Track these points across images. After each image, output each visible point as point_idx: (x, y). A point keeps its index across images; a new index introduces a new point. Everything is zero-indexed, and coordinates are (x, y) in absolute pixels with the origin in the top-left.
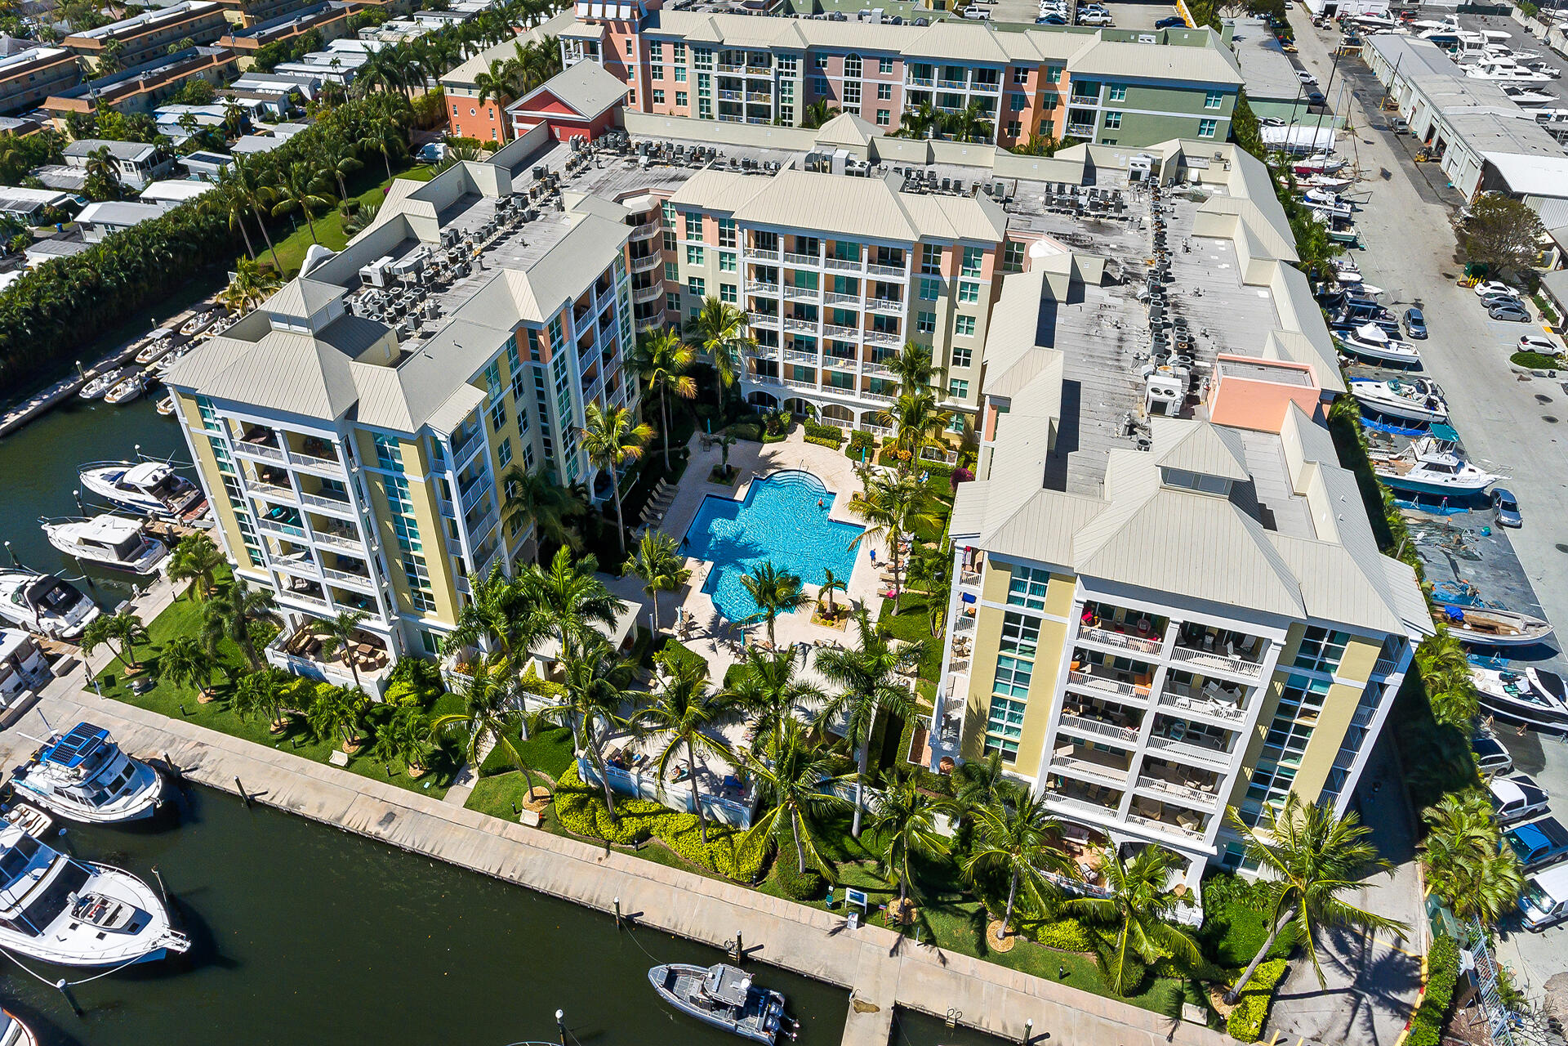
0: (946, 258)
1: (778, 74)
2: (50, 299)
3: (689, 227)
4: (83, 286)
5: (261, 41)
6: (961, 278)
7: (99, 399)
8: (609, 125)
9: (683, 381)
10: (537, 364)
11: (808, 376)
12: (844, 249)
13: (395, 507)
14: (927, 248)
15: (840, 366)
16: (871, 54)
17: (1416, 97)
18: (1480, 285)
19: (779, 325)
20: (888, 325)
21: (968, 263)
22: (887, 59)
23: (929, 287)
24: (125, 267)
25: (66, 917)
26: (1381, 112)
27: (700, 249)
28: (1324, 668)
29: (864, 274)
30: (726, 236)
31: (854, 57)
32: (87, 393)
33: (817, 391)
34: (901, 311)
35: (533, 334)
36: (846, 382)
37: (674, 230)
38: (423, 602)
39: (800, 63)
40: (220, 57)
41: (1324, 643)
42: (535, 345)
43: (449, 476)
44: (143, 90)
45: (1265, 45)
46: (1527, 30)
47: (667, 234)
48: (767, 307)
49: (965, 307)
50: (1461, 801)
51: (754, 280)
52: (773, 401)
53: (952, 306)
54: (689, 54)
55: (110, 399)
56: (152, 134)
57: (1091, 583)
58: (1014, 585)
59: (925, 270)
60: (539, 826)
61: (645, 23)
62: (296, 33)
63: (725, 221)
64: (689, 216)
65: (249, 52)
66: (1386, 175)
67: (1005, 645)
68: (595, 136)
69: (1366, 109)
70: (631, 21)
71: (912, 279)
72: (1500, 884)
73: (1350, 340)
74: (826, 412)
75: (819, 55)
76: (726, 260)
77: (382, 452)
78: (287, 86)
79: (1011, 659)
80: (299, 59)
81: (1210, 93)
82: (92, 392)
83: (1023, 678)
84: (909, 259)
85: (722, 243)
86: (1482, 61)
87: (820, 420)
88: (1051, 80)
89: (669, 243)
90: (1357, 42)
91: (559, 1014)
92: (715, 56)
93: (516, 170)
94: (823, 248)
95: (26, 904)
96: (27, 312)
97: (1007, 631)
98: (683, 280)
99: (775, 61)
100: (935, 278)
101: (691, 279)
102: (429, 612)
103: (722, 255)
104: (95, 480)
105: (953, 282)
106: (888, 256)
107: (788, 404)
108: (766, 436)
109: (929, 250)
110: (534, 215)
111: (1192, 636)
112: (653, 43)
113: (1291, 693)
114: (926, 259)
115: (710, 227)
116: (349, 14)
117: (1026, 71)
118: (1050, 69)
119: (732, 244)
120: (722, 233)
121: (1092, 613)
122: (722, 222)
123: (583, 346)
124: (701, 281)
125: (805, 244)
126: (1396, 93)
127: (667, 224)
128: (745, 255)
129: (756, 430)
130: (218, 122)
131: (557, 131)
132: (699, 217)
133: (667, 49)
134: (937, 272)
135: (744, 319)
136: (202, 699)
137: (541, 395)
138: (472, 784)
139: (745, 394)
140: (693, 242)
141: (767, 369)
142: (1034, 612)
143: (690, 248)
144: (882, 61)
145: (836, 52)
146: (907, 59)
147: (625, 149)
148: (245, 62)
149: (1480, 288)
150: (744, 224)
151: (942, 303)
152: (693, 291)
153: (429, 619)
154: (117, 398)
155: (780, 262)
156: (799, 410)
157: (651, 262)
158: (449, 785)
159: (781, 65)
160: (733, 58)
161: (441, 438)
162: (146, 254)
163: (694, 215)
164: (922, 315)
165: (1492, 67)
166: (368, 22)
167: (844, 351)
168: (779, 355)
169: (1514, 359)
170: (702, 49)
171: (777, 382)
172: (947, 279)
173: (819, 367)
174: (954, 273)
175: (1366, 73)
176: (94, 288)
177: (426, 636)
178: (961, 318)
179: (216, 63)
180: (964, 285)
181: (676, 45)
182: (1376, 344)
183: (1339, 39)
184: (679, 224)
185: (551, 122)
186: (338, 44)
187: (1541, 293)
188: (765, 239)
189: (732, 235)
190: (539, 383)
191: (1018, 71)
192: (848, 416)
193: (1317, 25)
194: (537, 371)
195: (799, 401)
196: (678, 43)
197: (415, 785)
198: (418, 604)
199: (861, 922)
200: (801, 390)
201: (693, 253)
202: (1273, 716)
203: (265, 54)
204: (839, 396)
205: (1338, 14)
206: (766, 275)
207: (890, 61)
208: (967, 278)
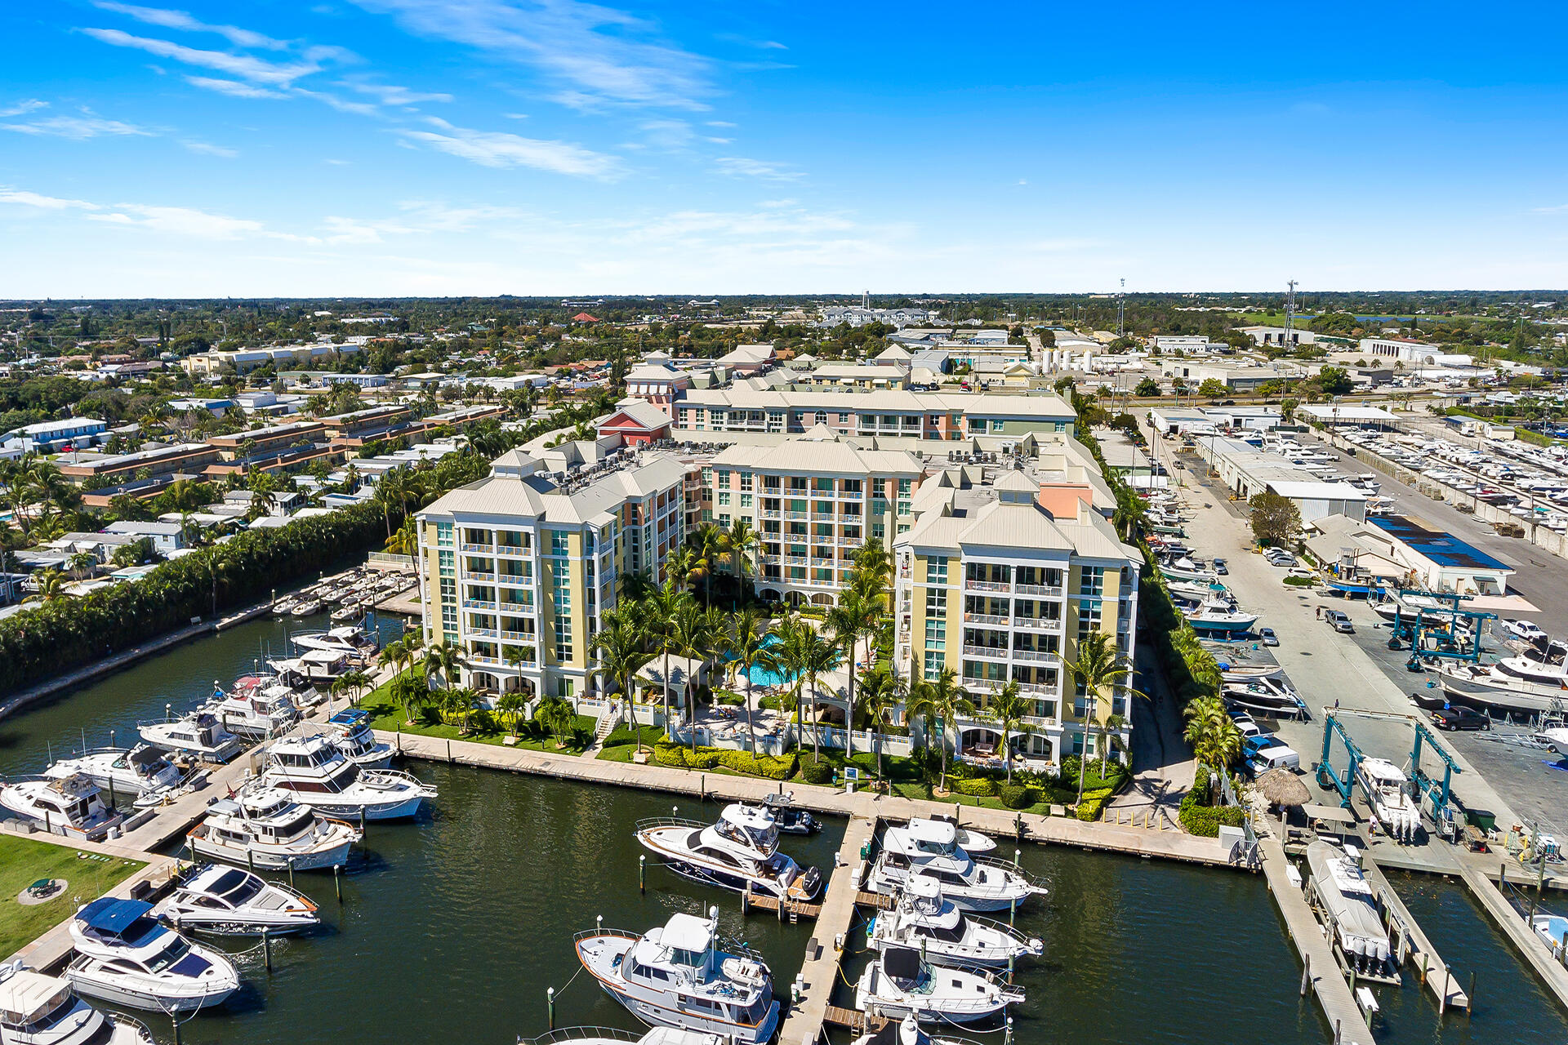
0: (888, 486)
1: (769, 425)
2: (259, 549)
3: (721, 480)
4: (279, 546)
5: (364, 441)
6: (898, 500)
7: (286, 614)
8: (660, 438)
9: (722, 554)
10: (635, 527)
11: (801, 573)
12: (823, 483)
13: (557, 582)
14: (876, 480)
15: (824, 565)
16: (832, 410)
17: (1228, 463)
18: (1265, 550)
19: (782, 539)
20: (854, 532)
21: (902, 489)
22: (843, 413)
23: (878, 508)
24: (304, 538)
25: (356, 786)
26: (1208, 478)
27: (728, 494)
28: (1095, 592)
29: (837, 498)
30: (746, 484)
31: (821, 413)
32: (277, 610)
33: (808, 583)
34: (861, 521)
35: (635, 506)
36: (827, 575)
37: (710, 486)
38: (564, 654)
39: (784, 417)
40: (335, 449)
41: (1092, 576)
42: (635, 514)
43: (596, 557)
44: (280, 464)
45: (1125, 443)
46: (1320, 439)
47: (704, 490)
48: (773, 527)
49: (902, 519)
50: (1202, 700)
51: (764, 511)
52: (776, 595)
53: (894, 518)
54: (707, 414)
55: (295, 612)
56: (293, 487)
57: (969, 549)
58: (930, 569)
59: (875, 495)
60: (646, 763)
61: (676, 397)
62: (388, 438)
63: (746, 473)
64: (721, 473)
65: (353, 449)
66: (1208, 506)
67: (930, 613)
68: (653, 439)
69: (1197, 477)
70: (667, 396)
71: (868, 502)
72: (1228, 738)
73: (1172, 569)
74: (814, 599)
75: (797, 413)
76: (745, 499)
77: (556, 543)
78: (386, 467)
79: (933, 621)
80: (391, 453)
81: (1057, 423)
82: (282, 609)
83: (941, 633)
84: (864, 486)
85: (743, 488)
86: (1279, 449)
87: (811, 605)
88: (955, 423)
89: (706, 496)
90: (1192, 444)
91: (675, 809)
92: (725, 415)
93: (608, 453)
94: (809, 483)
95: (333, 775)
96: (244, 555)
97: (931, 602)
98: (716, 517)
99: (767, 416)
100: (882, 500)
101: (721, 516)
102: (566, 662)
103: (743, 496)
104: (303, 640)
105: (894, 502)
106: (852, 485)
107: (788, 597)
108: (773, 615)
109: (877, 482)
110: (622, 469)
111: (1026, 576)
112: (681, 409)
113: (1084, 614)
114: (876, 488)
115: (735, 478)
116: (426, 429)
117: (937, 417)
118: (953, 416)
119: (750, 489)
120: (743, 482)
121: (976, 573)
122: (743, 474)
123: (661, 526)
124: (728, 516)
125: (798, 483)
126: (1218, 468)
127: (705, 483)
128: (758, 491)
129: (766, 611)
130: (340, 483)
131: (627, 439)
132: (728, 473)
133: (691, 413)
134: (883, 496)
135: (758, 536)
136: (409, 723)
137: (636, 549)
138: (598, 751)
139: (757, 592)
140: (723, 490)
141: (773, 572)
142: (942, 586)
143: (721, 494)
144: (841, 414)
145: (810, 410)
146: (858, 411)
147: (675, 445)
148: (349, 455)
149: (1265, 551)
150: (758, 471)
151: (887, 515)
152: (722, 524)
153: (567, 666)
154: (302, 611)
155: (782, 494)
156: (795, 599)
157: (694, 507)
158: (582, 751)
159: (771, 419)
160: (738, 416)
161: (594, 530)
162: (319, 532)
163: (724, 471)
164: (875, 526)
165: (1285, 451)
166: (440, 435)
167: (823, 553)
168: (783, 561)
169: (1285, 581)
170: (716, 411)
171: (779, 581)
172: (890, 500)
173: (809, 567)
174: (894, 497)
175: (1199, 460)
176: (284, 547)
177: (562, 681)
178: (901, 527)
179: (331, 452)
180: (901, 504)
181: (698, 410)
182: (1188, 570)
183: (1179, 444)
184: (713, 481)
185: (623, 433)
186: (419, 447)
187: (1307, 553)
188: (771, 481)
189: (750, 482)
190: (635, 540)
191: (932, 417)
192: (829, 600)
193: (1165, 438)
194: (635, 532)
195: (795, 593)
196: (699, 409)
197: (558, 751)
198: (560, 657)
199: (855, 790)
200: (795, 584)
201: (723, 498)
202: (1078, 631)
203: (368, 448)
204: (823, 586)
205: (1180, 432)
206: (771, 504)
207: (846, 415)
208: (902, 499)
